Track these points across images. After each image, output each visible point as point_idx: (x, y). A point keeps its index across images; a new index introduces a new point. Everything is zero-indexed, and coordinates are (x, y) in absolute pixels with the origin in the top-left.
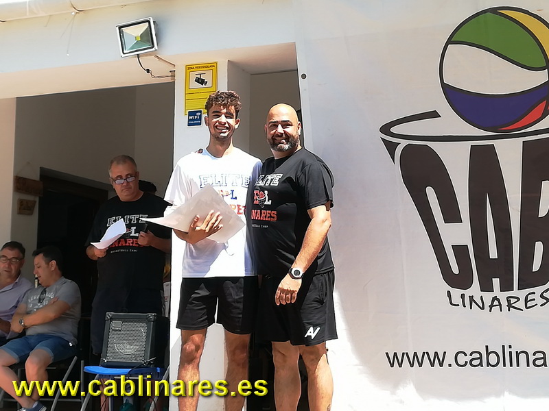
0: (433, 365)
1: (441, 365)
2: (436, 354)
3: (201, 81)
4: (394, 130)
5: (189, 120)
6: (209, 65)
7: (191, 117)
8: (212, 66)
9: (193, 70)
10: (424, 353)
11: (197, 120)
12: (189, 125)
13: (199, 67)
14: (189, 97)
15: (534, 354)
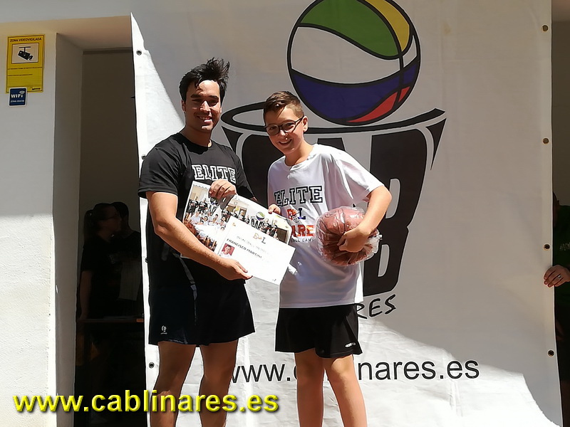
0: (270, 379)
1: (279, 379)
2: (274, 366)
3: (25, 55)
4: (236, 118)
5: (11, 99)
6: (35, 38)
7: (13, 96)
8: (39, 39)
9: (16, 42)
10: (261, 366)
11: (20, 98)
12: (11, 104)
13: (24, 39)
14: (11, 72)
15: (377, 366)
